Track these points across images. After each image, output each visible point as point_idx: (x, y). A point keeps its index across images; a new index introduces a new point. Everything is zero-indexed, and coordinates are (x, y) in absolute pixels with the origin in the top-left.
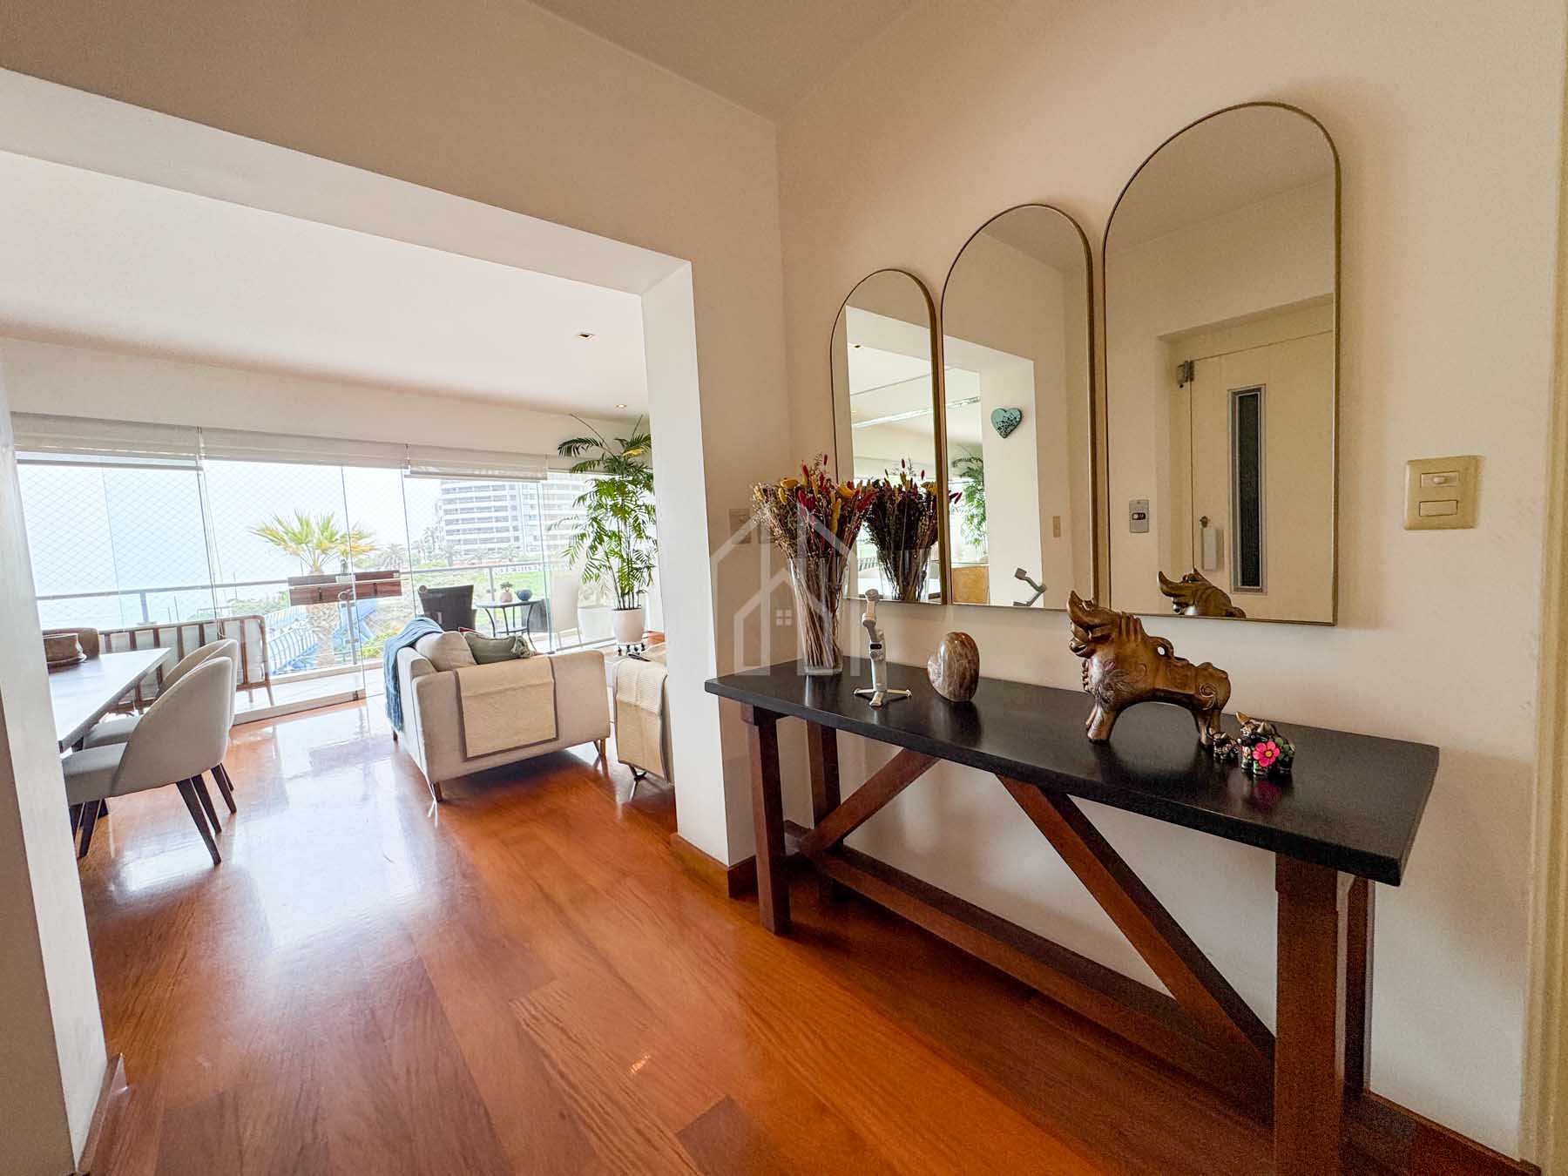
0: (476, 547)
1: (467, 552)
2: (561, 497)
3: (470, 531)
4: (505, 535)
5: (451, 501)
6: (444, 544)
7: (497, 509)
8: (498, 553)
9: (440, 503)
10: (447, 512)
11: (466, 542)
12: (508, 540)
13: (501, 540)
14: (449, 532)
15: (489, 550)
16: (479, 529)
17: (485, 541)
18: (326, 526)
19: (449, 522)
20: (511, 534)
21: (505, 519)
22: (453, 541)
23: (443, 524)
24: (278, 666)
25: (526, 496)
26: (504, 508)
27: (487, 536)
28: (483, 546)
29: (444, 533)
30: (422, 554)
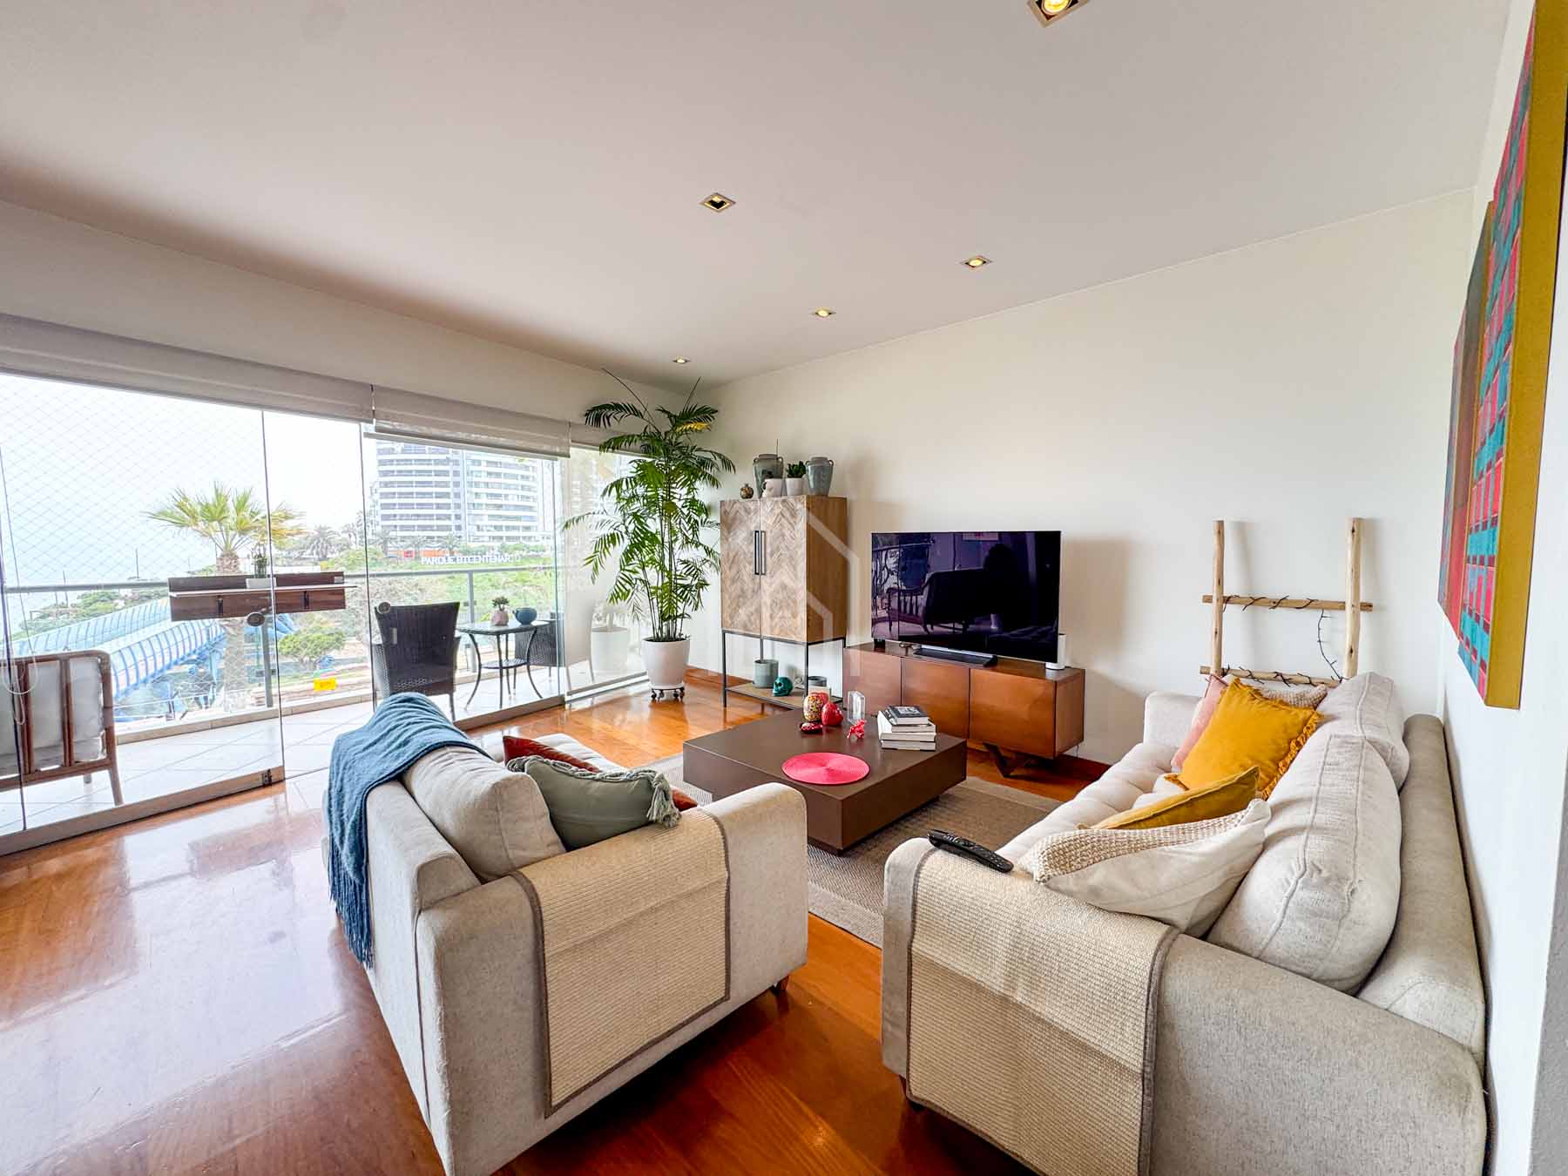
0: (415, 533)
1: (403, 539)
2: (508, 487)
3: (408, 517)
4: (446, 523)
5: (386, 485)
6: (379, 529)
7: (439, 496)
8: (438, 542)
9: (377, 486)
10: (383, 495)
11: (403, 528)
12: (448, 528)
13: (440, 528)
14: (385, 518)
15: (428, 537)
16: (418, 516)
17: (423, 528)
18: (241, 505)
19: (384, 506)
20: (452, 523)
21: (448, 506)
22: (389, 526)
23: (378, 508)
24: (181, 654)
25: (470, 484)
26: (447, 495)
27: (428, 523)
28: (421, 534)
29: (378, 518)
30: (353, 538)
